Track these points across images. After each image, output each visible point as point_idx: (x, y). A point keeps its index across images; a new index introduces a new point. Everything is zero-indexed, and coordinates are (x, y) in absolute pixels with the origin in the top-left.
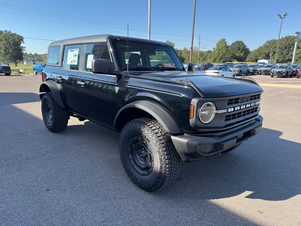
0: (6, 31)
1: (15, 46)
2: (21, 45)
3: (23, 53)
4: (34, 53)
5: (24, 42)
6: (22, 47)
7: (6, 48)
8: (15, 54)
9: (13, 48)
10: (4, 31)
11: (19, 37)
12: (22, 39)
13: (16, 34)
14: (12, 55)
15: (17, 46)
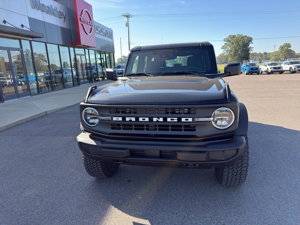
0: (239, 35)
1: (243, 47)
2: (249, 46)
3: (250, 53)
4: (263, 52)
5: (252, 43)
6: (250, 48)
7: (236, 50)
8: (243, 55)
9: (241, 49)
10: (237, 35)
11: (249, 38)
12: (251, 40)
13: (246, 36)
14: (240, 56)
15: (245, 47)
